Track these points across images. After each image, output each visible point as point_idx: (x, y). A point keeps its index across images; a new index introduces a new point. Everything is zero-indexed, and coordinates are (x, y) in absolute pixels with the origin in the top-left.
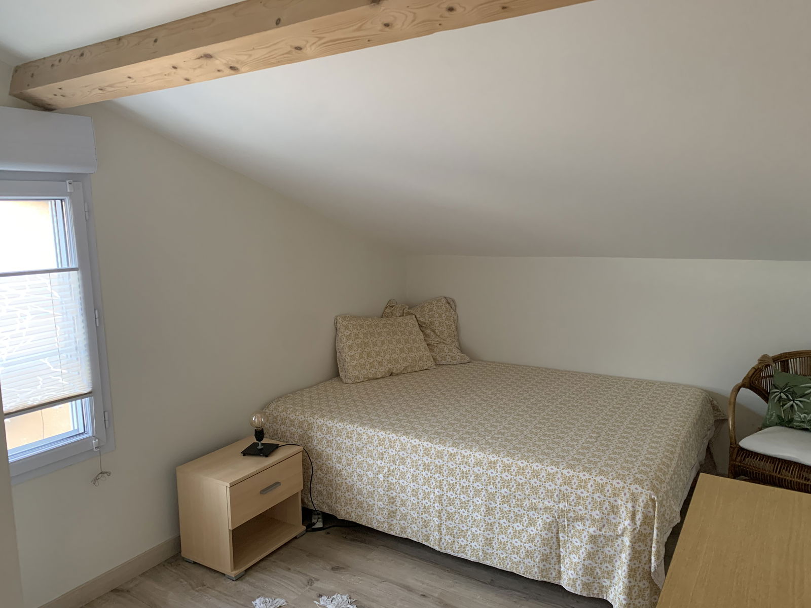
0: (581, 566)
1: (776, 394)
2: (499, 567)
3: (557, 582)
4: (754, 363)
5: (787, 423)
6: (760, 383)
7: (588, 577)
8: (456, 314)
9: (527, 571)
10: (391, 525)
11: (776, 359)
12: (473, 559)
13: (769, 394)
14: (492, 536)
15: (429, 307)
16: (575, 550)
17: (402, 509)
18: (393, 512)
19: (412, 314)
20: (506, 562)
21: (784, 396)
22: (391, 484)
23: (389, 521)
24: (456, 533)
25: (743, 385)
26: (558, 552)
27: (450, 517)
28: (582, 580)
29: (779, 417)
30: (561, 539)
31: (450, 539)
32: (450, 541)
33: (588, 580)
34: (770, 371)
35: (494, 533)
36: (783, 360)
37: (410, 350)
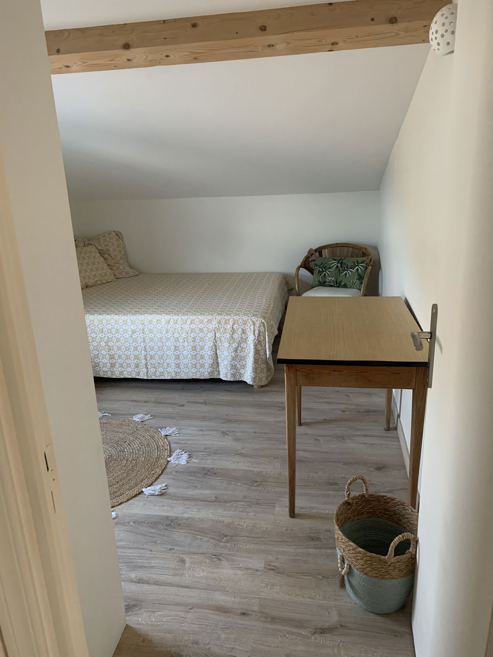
0: (229, 365)
1: (317, 270)
2: (185, 378)
3: (218, 377)
4: (306, 254)
5: (323, 284)
6: (309, 264)
7: (233, 370)
8: (123, 242)
9: (202, 376)
10: (113, 372)
11: (316, 250)
12: (169, 378)
13: (313, 270)
14: (179, 362)
15: (103, 239)
16: (226, 358)
17: (119, 361)
18: (114, 364)
19: (92, 245)
20: (189, 374)
21: (321, 270)
22: (110, 347)
23: (111, 369)
24: (157, 366)
25: (301, 266)
26: (217, 361)
27: (152, 357)
28: (230, 373)
29: (319, 281)
30: (218, 354)
31: (153, 370)
32: (154, 371)
33: (234, 371)
34: (313, 257)
35: (180, 360)
36: (319, 250)
37: (97, 269)
